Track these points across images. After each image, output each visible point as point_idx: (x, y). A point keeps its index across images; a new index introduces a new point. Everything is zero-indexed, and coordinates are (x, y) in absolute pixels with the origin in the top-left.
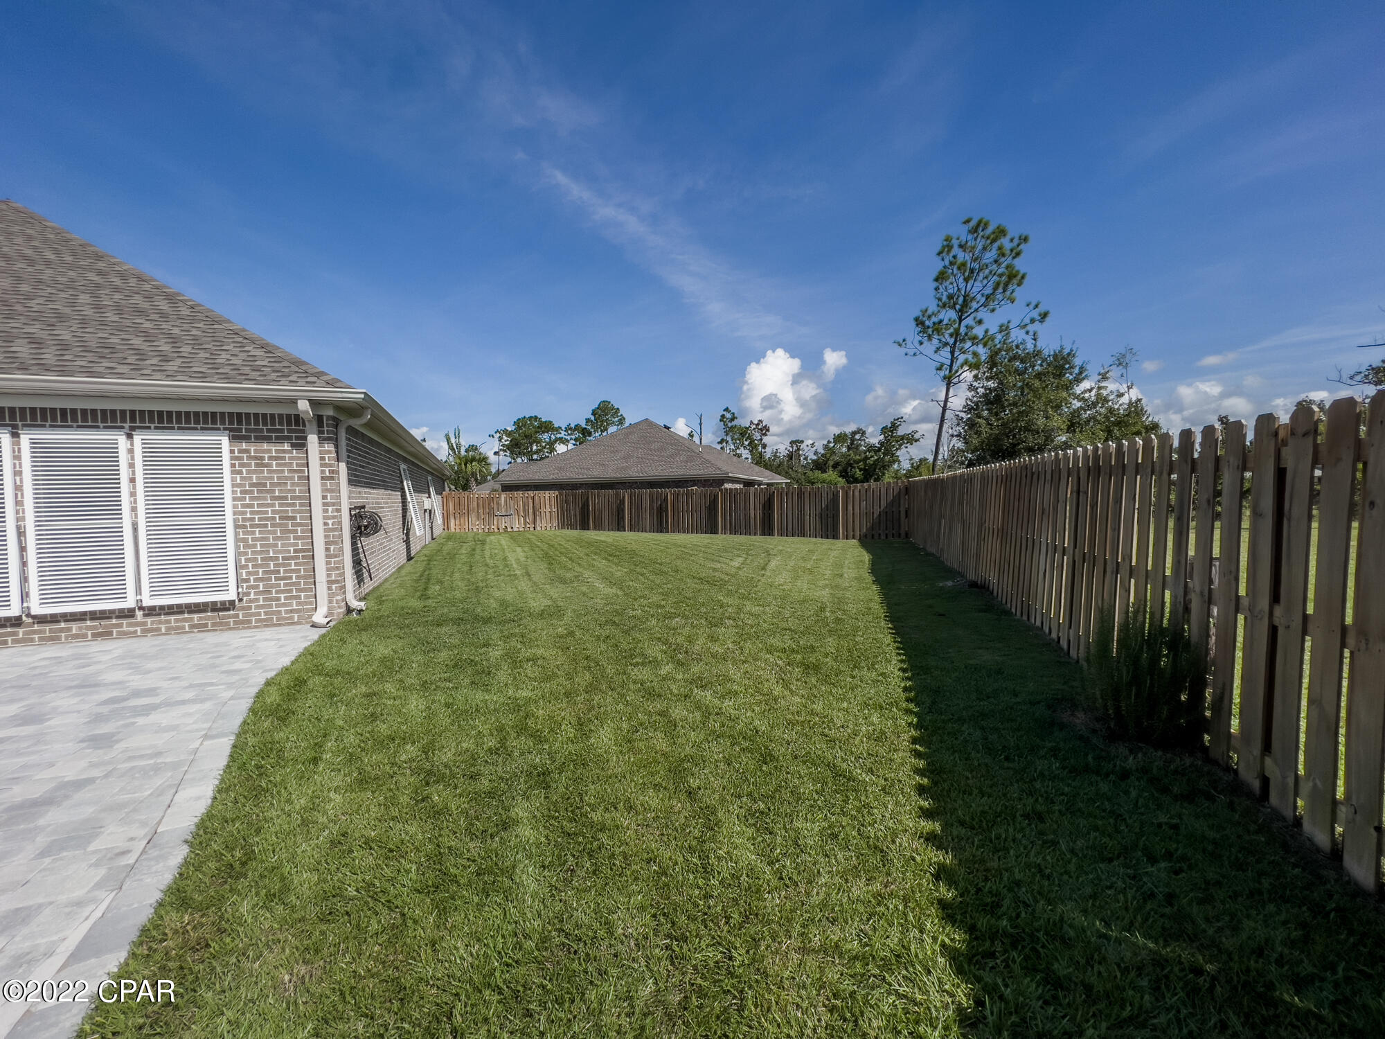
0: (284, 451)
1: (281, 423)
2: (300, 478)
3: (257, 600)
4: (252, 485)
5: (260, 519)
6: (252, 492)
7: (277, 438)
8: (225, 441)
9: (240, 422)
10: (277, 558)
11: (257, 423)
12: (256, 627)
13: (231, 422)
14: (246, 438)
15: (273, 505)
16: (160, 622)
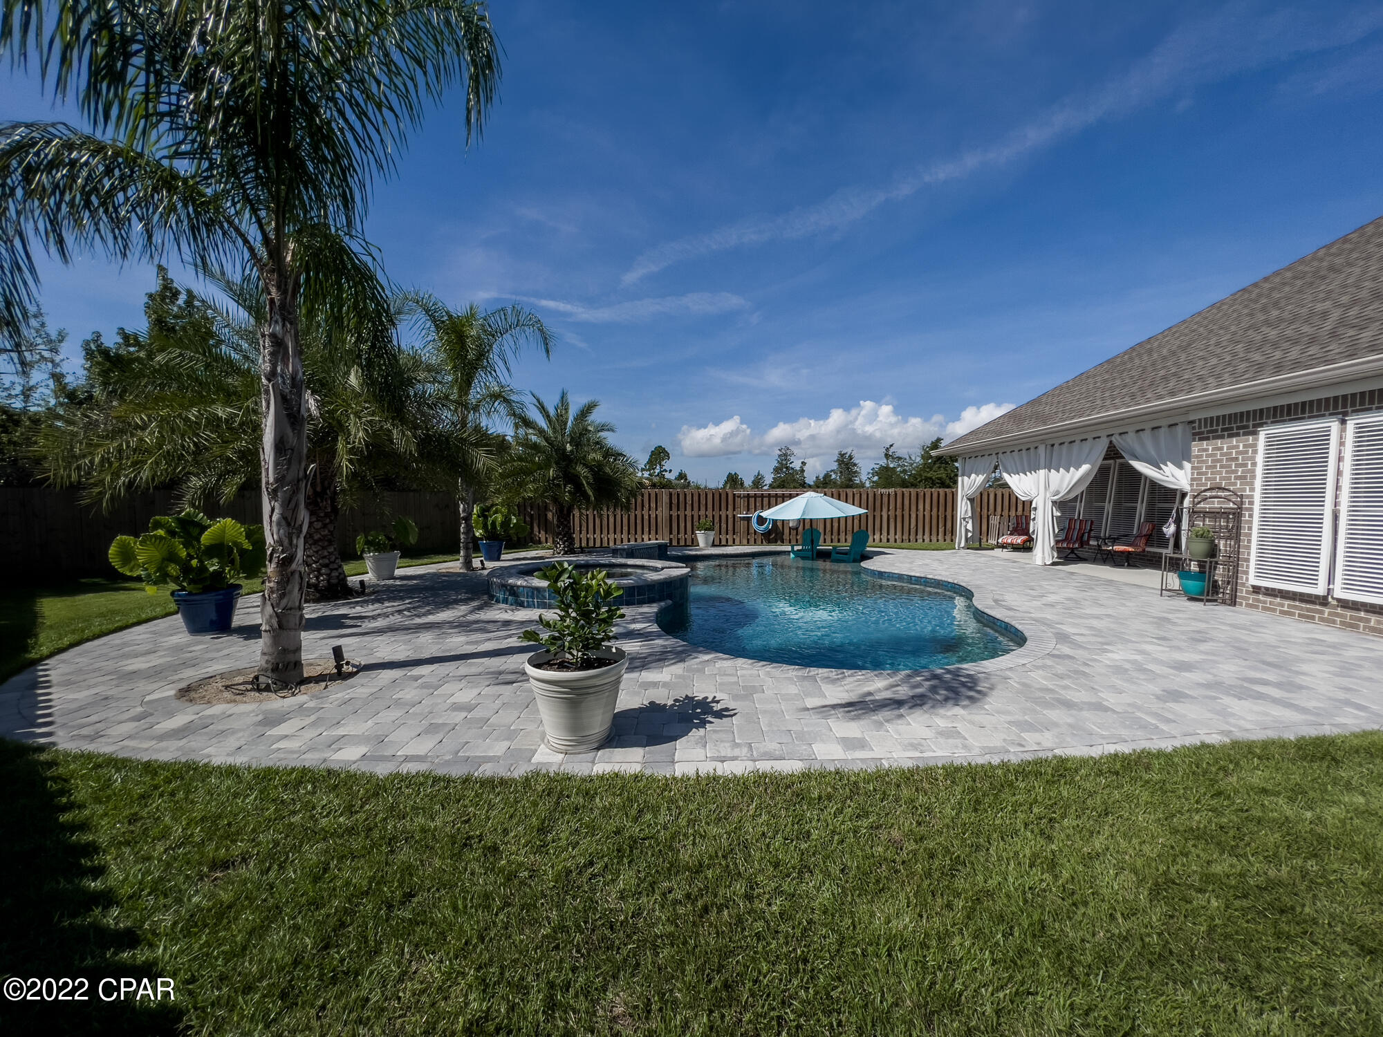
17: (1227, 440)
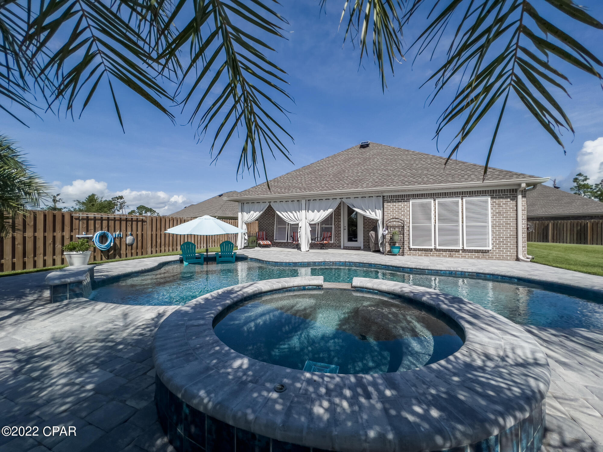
0: (508, 202)
1: (507, 192)
2: (513, 210)
3: (496, 251)
4: (497, 213)
5: (498, 224)
6: (496, 215)
7: (505, 197)
8: (489, 199)
9: (493, 193)
10: (503, 237)
11: (499, 193)
12: (495, 260)
13: (491, 193)
14: (495, 198)
15: (503, 220)
16: (466, 255)
17: (397, 203)
